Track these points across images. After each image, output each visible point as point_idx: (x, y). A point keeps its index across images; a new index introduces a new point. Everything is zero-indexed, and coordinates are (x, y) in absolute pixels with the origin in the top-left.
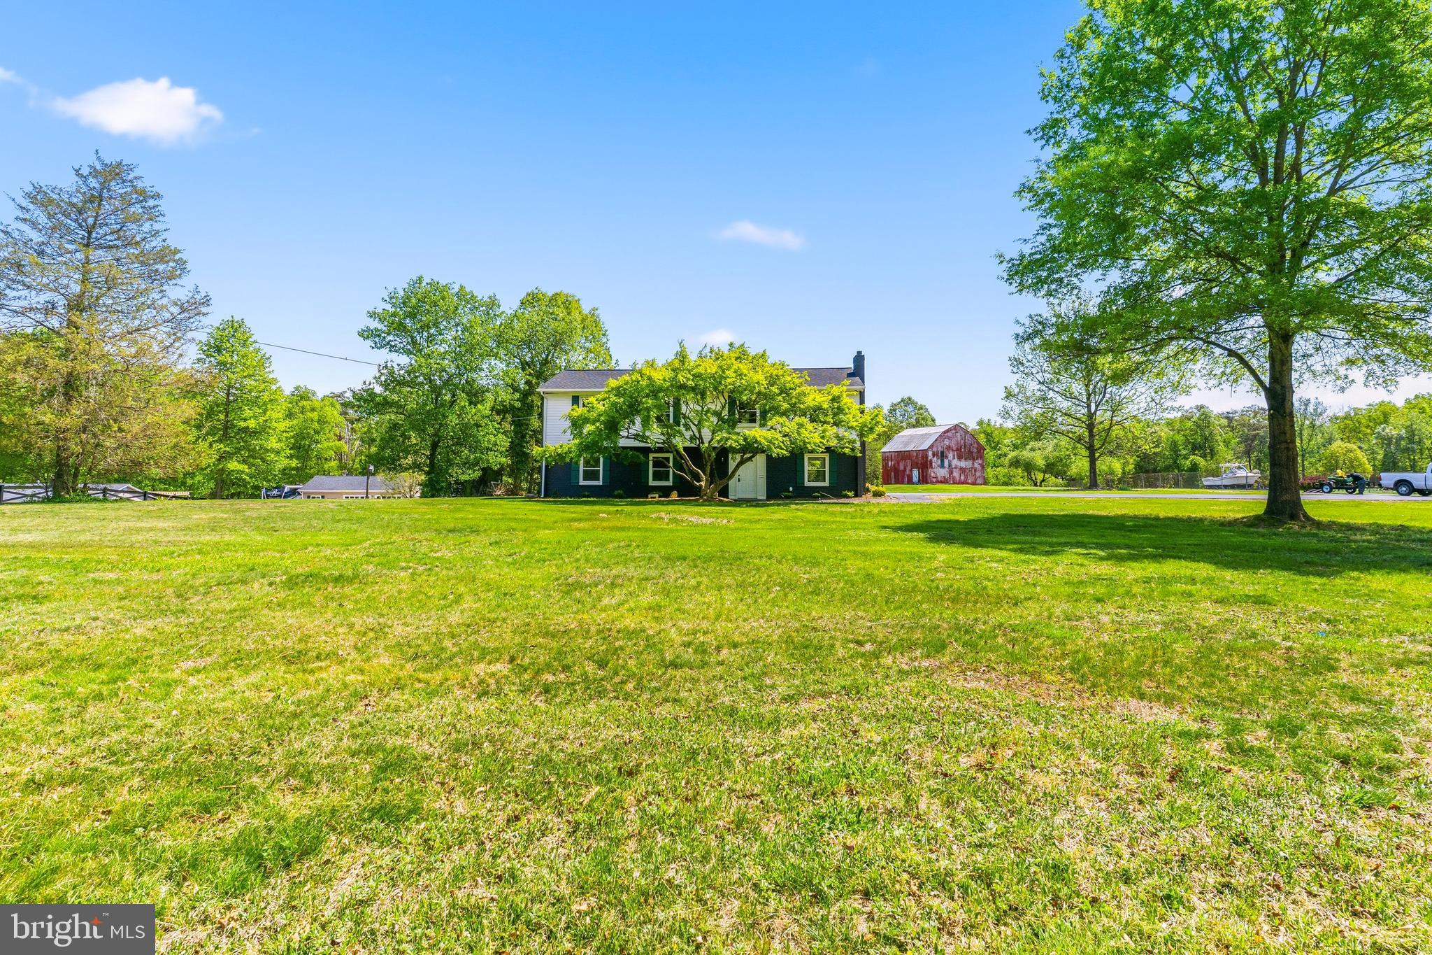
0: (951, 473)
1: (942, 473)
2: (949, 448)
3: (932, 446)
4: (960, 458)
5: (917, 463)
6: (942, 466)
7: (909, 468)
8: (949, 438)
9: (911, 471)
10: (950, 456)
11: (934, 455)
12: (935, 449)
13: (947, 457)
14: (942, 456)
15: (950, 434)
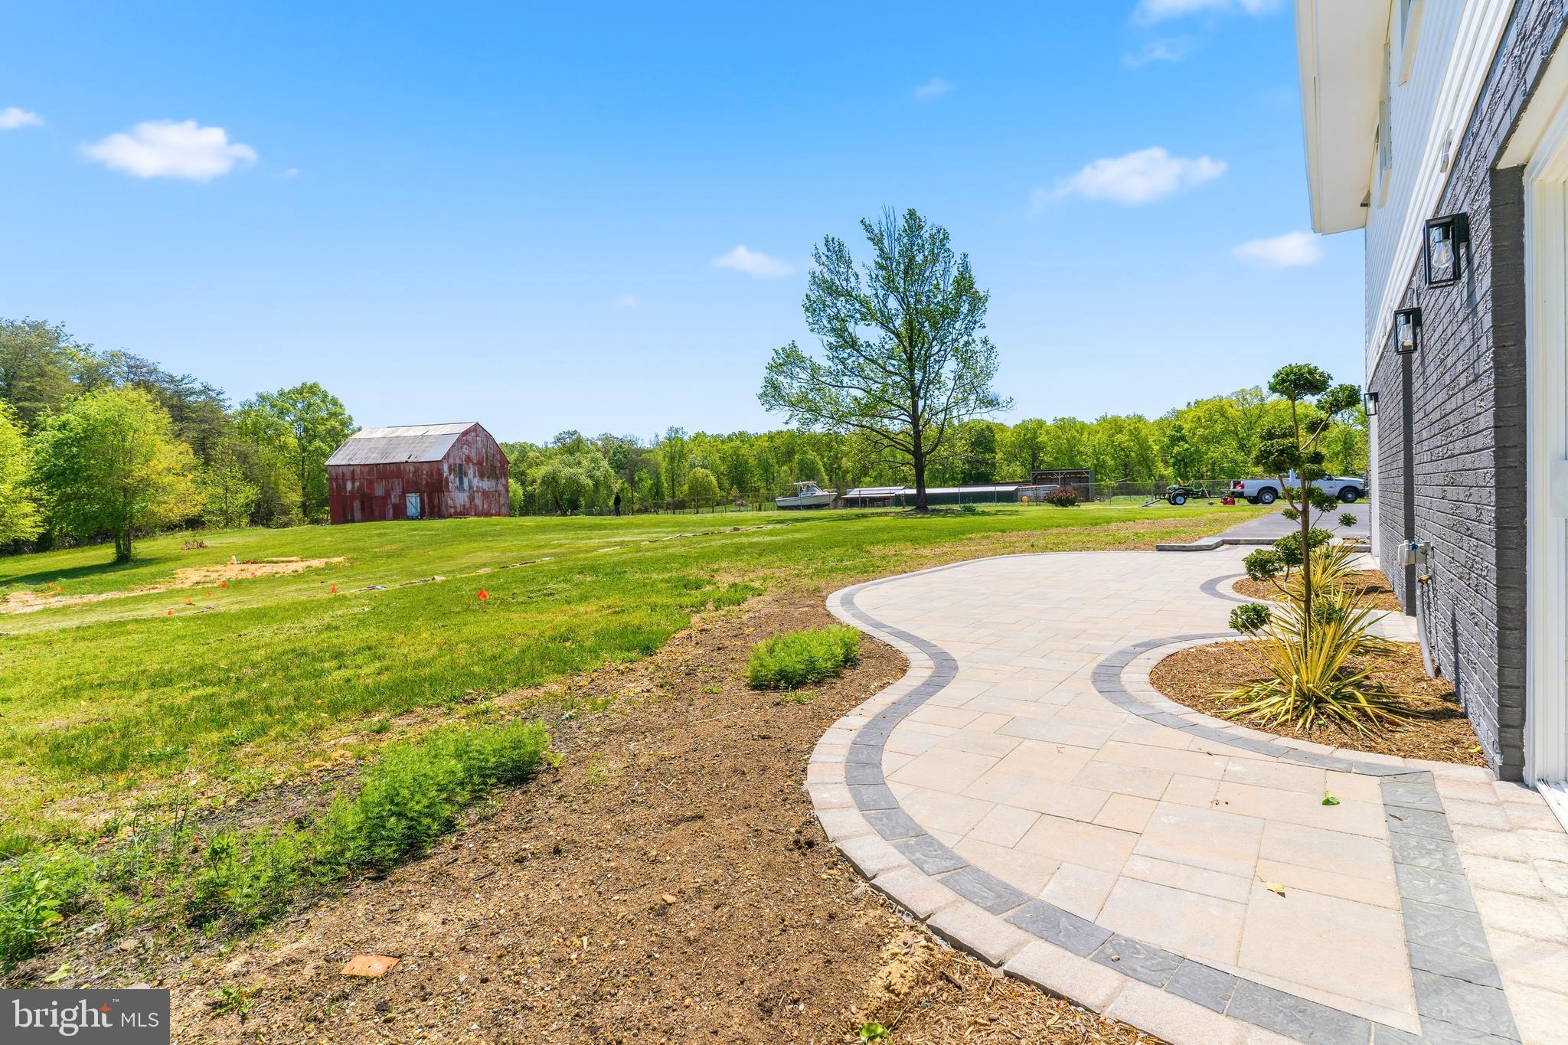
0: (472, 499)
1: (460, 499)
2: (468, 459)
3: (448, 455)
4: (482, 476)
5: (416, 484)
6: (460, 488)
7: (398, 491)
8: (468, 443)
9: (403, 497)
10: (471, 472)
11: (450, 471)
12: (451, 461)
13: (466, 474)
14: (461, 473)
15: (469, 438)
